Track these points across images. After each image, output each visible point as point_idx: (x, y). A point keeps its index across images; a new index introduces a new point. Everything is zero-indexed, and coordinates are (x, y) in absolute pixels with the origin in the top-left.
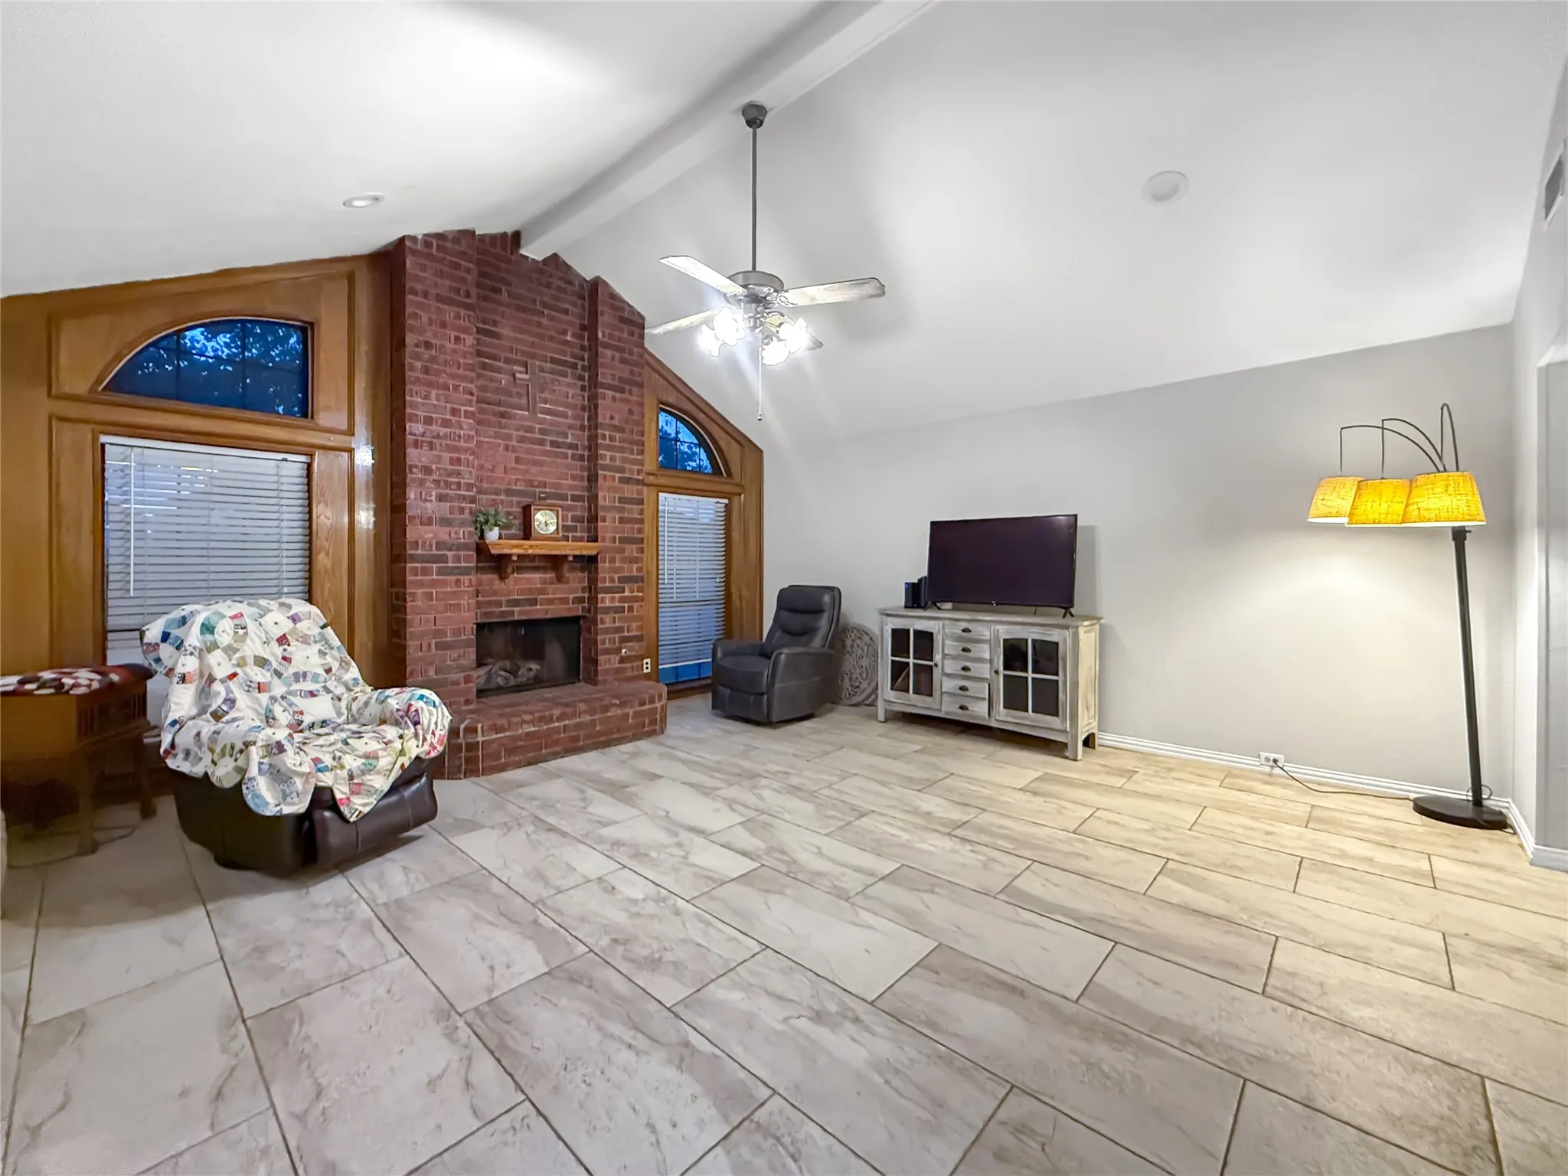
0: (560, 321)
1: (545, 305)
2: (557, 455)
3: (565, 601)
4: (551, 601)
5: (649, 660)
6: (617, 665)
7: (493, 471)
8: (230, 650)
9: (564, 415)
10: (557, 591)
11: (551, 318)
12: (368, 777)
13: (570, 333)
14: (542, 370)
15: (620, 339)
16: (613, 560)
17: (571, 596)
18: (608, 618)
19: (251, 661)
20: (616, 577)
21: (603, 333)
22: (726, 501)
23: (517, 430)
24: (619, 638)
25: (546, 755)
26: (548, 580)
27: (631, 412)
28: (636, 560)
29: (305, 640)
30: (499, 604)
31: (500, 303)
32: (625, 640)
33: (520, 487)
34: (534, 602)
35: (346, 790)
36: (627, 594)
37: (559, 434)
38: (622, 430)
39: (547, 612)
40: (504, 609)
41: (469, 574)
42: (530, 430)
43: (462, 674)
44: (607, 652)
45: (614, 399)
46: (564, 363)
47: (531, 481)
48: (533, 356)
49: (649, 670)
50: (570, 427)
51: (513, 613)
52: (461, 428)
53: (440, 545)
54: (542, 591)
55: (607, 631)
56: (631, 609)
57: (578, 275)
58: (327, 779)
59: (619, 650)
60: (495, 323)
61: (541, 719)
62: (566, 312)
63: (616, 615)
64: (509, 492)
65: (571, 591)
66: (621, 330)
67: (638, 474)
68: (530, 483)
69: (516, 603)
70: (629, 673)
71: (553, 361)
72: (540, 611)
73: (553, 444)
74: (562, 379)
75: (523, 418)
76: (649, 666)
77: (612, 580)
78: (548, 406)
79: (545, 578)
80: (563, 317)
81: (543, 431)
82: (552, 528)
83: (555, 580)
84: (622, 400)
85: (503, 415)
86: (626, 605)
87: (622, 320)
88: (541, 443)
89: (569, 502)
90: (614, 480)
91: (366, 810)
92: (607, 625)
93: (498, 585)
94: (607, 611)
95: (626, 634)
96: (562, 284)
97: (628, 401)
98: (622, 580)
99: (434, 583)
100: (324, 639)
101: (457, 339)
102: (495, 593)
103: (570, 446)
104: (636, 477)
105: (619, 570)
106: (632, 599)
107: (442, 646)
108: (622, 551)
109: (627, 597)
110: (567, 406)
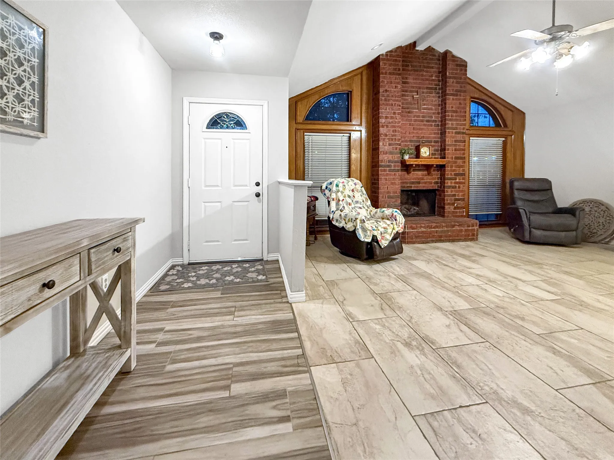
0: (430, 72)
1: (424, 67)
2: (428, 125)
3: (431, 183)
4: (425, 183)
5: (465, 210)
6: (453, 210)
8: (342, 192)
9: (432, 109)
10: (427, 179)
11: (427, 72)
12: (385, 235)
13: (434, 76)
14: (423, 93)
15: (456, 74)
16: (452, 167)
17: (433, 181)
18: (449, 190)
19: (347, 196)
20: (453, 173)
21: (449, 72)
22: (504, 139)
23: (414, 117)
24: (454, 199)
25: (430, 241)
27: (460, 104)
28: (462, 166)
29: (357, 191)
30: (407, 183)
31: (408, 70)
32: (456, 200)
33: (415, 139)
34: (419, 183)
35: (380, 237)
36: (457, 181)
37: (429, 117)
38: (456, 112)
39: (424, 187)
40: (409, 185)
41: (399, 172)
42: (418, 116)
44: (449, 204)
45: (453, 99)
46: (431, 88)
47: (419, 136)
48: (420, 88)
49: (465, 214)
50: (434, 113)
51: (411, 187)
52: (397, 119)
53: (389, 161)
54: (423, 179)
55: (449, 196)
56: (459, 187)
57: (438, 51)
58: (375, 233)
59: (454, 204)
60: (406, 78)
61: (428, 227)
62: (432, 68)
63: (453, 189)
64: (411, 141)
65: (435, 179)
66: (457, 70)
67: (463, 130)
69: (413, 183)
70: (458, 214)
71: (427, 88)
72: (421, 187)
73: (428, 121)
74: (430, 95)
75: (416, 112)
76: (465, 212)
77: (451, 174)
78: (425, 106)
79: (423, 174)
80: (432, 70)
81: (423, 117)
82: (428, 153)
83: (427, 175)
84: (456, 99)
85: (409, 112)
86: (457, 185)
87: (457, 65)
88: (422, 121)
89: (434, 144)
90: (453, 133)
91: (386, 245)
92: (449, 193)
93: (407, 176)
94: (449, 187)
95: (457, 197)
96: (431, 57)
97: (459, 99)
98: (455, 175)
99: (387, 175)
100: (362, 191)
101: (396, 87)
102: (406, 179)
103: (434, 121)
104: (462, 131)
105: (454, 170)
106: (460, 183)
107: (390, 197)
108: (456, 162)
109: (458, 182)
110: (432, 105)
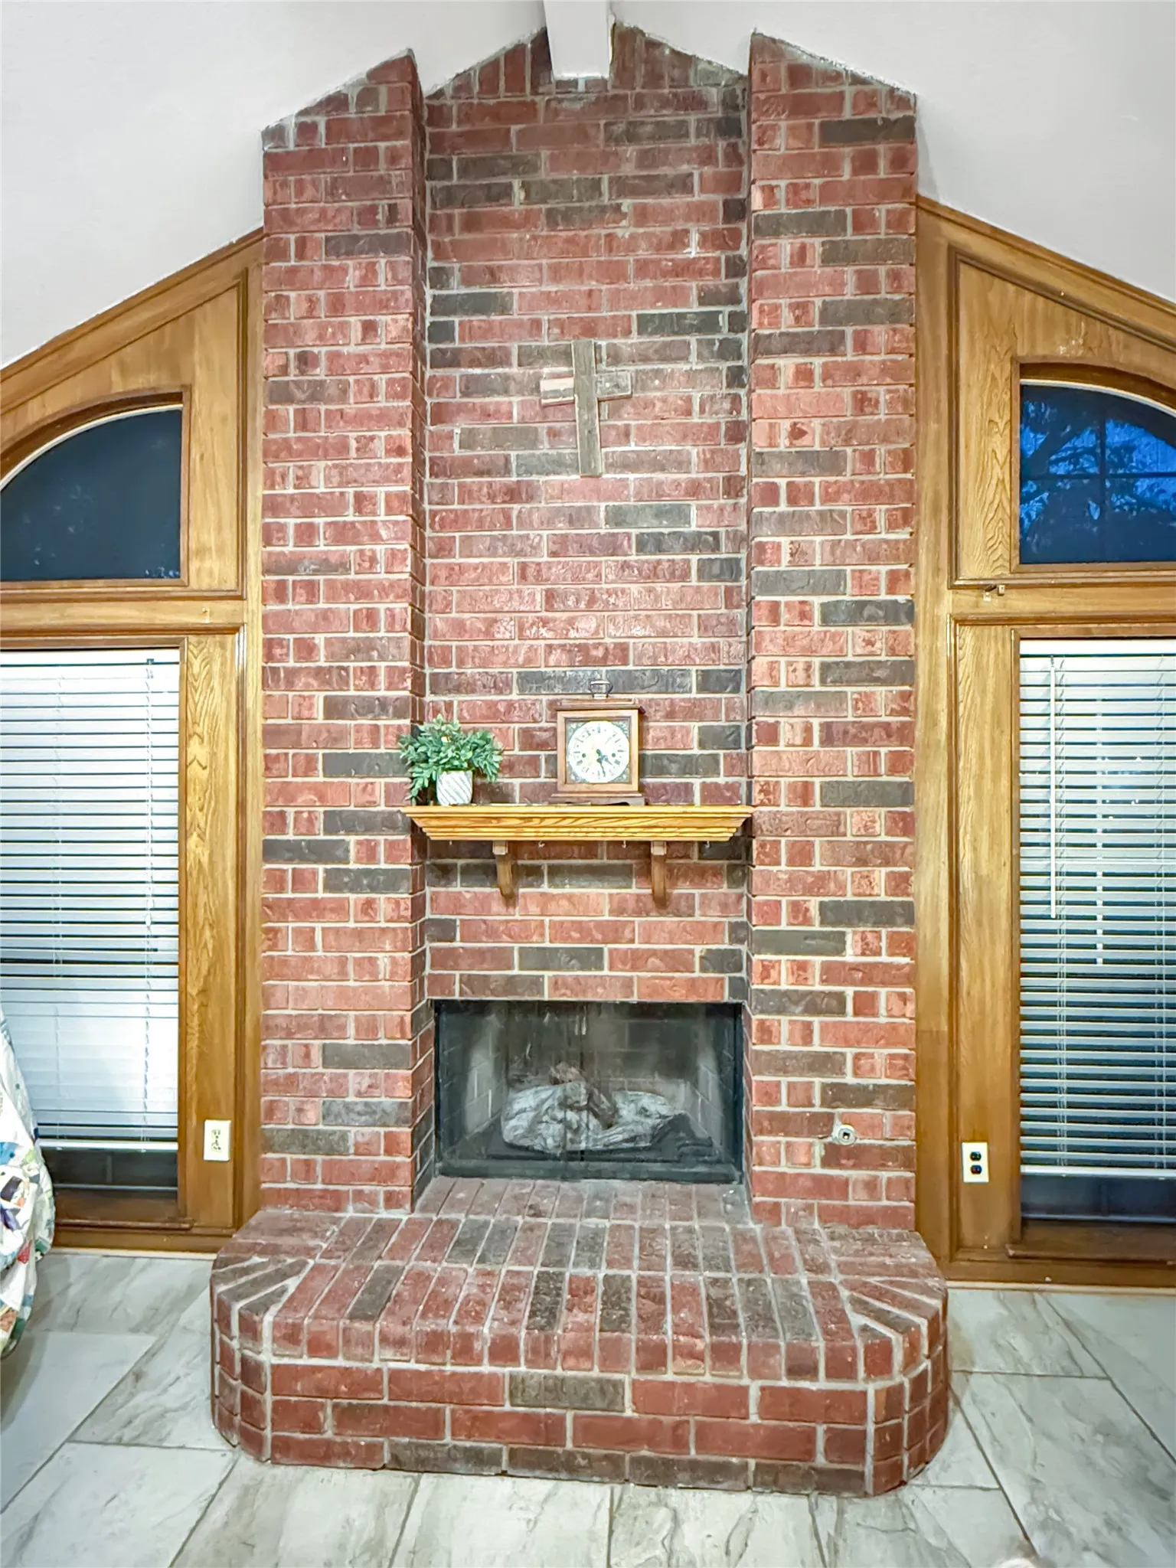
0: (668, 216)
1: (623, 187)
2: (653, 573)
3: (677, 961)
4: (636, 960)
5: (981, 1148)
6: (818, 1170)
7: (489, 634)
9: (681, 463)
11: (642, 216)
13: (695, 238)
14: (615, 358)
15: (824, 194)
16: (802, 855)
17: (699, 950)
18: (784, 1024)
20: (813, 904)
21: (769, 192)
23: (548, 522)
24: (825, 1087)
26: (631, 904)
27: (862, 402)
28: (886, 855)
30: (501, 958)
31: (507, 222)
32: (838, 1095)
33: (557, 666)
34: (590, 959)
36: (850, 956)
37: (660, 514)
38: (830, 462)
39: (628, 984)
40: (516, 972)
41: (396, 889)
43: (382, 1130)
44: (782, 1124)
45: (804, 375)
46: (675, 324)
47: (583, 649)
48: (590, 329)
49: (983, 1177)
50: (694, 490)
51: (538, 984)
53: (330, 821)
54: (614, 933)
55: (781, 1064)
56: (865, 1005)
57: (712, 75)
59: (821, 1124)
60: (495, 275)
62: (683, 184)
63: (816, 1021)
64: (528, 682)
65: (700, 933)
66: (832, 165)
67: (892, 589)
68: (583, 654)
69: (544, 959)
70: (857, 1200)
71: (644, 323)
72: (608, 983)
73: (647, 544)
74: (667, 367)
75: (564, 491)
76: (983, 1163)
77: (799, 912)
78: (631, 447)
79: (623, 899)
80: (680, 200)
81: (617, 517)
82: (616, 768)
83: (651, 904)
84: (828, 375)
85: (513, 494)
86: (849, 991)
87: (833, 133)
88: (612, 546)
89: (694, 695)
90: (804, 615)
92: (784, 1047)
94: (782, 1002)
95: (849, 1079)
96: (669, 116)
97: (854, 372)
98: (831, 915)
102: (492, 933)
103: (695, 543)
104: (884, 596)
105: (820, 883)
106: (870, 974)
107: (334, 1057)
108: (836, 827)
109: (855, 968)
110: (685, 434)
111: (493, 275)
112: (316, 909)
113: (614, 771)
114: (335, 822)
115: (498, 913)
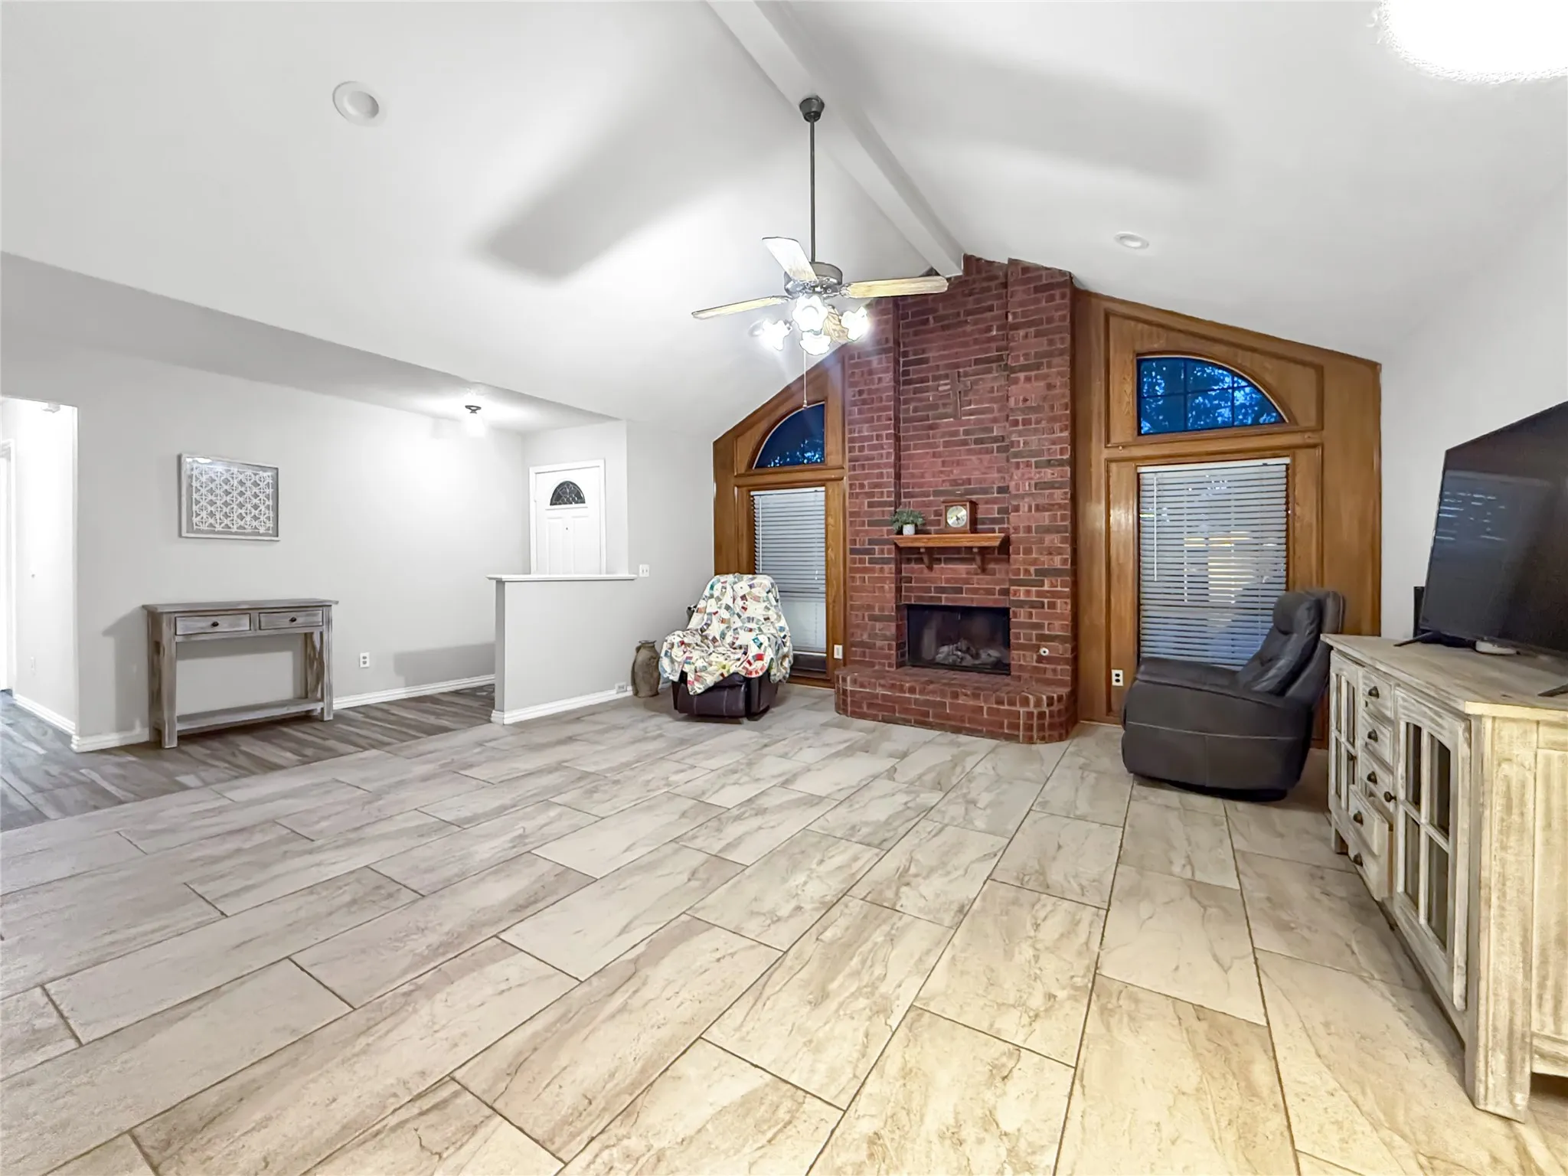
0: (985, 320)
1: (968, 313)
2: (980, 452)
3: (990, 592)
4: (975, 591)
5: (1120, 672)
6: (1035, 664)
7: (923, 477)
9: (990, 410)
10: (982, 582)
11: (976, 323)
12: (703, 673)
13: (994, 328)
14: (965, 375)
15: (1037, 311)
16: (1028, 551)
17: (998, 588)
18: (1023, 612)
20: (1032, 569)
22: (1285, 460)
23: (942, 437)
24: (1037, 635)
26: (972, 571)
27: (1050, 387)
28: (1060, 551)
30: (928, 590)
31: (928, 332)
32: (1042, 638)
33: (946, 487)
34: (960, 591)
36: (1046, 588)
37: (983, 430)
38: (1037, 410)
39: (972, 600)
40: (933, 594)
41: (890, 564)
42: (956, 433)
43: (886, 642)
44: (1022, 647)
45: (1028, 379)
46: (988, 361)
47: (955, 480)
48: (957, 366)
49: (1121, 684)
50: (995, 420)
51: (940, 599)
52: (883, 449)
54: (967, 581)
55: (1021, 625)
56: (1052, 606)
59: (1038, 647)
62: (990, 309)
63: (1034, 611)
65: (997, 582)
66: (1037, 301)
67: (1061, 454)
68: (955, 483)
69: (942, 590)
70: (1049, 675)
71: (977, 362)
72: (965, 599)
73: (977, 441)
74: (985, 376)
75: (948, 425)
76: (1121, 678)
77: (1027, 572)
78: (972, 407)
79: (970, 569)
80: (989, 315)
81: (966, 433)
83: (979, 571)
84: (1037, 378)
85: (931, 427)
86: (1046, 600)
87: (1037, 290)
88: (964, 443)
89: (995, 495)
90: (1028, 466)
91: (699, 691)
92: (1022, 620)
94: (1022, 604)
95: (1046, 632)
96: (985, 284)
97: (1045, 377)
98: (1038, 572)
102: (924, 581)
103: (995, 440)
104: (1059, 457)
105: (1034, 562)
106: (1055, 594)
107: (873, 618)
108: (1041, 541)
109: (1048, 592)
110: (992, 400)
111: (924, 351)
112: (865, 570)
113: (962, 523)
114: (871, 542)
115: (926, 574)
